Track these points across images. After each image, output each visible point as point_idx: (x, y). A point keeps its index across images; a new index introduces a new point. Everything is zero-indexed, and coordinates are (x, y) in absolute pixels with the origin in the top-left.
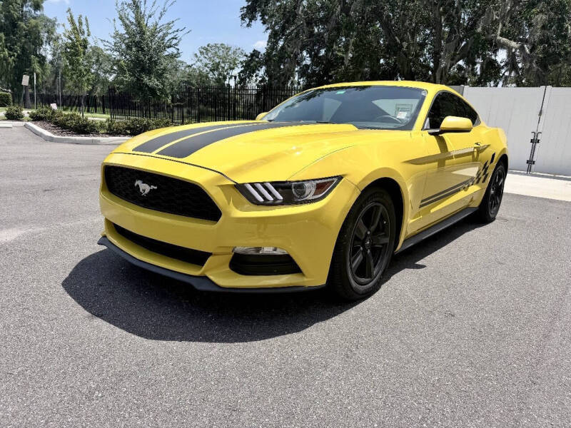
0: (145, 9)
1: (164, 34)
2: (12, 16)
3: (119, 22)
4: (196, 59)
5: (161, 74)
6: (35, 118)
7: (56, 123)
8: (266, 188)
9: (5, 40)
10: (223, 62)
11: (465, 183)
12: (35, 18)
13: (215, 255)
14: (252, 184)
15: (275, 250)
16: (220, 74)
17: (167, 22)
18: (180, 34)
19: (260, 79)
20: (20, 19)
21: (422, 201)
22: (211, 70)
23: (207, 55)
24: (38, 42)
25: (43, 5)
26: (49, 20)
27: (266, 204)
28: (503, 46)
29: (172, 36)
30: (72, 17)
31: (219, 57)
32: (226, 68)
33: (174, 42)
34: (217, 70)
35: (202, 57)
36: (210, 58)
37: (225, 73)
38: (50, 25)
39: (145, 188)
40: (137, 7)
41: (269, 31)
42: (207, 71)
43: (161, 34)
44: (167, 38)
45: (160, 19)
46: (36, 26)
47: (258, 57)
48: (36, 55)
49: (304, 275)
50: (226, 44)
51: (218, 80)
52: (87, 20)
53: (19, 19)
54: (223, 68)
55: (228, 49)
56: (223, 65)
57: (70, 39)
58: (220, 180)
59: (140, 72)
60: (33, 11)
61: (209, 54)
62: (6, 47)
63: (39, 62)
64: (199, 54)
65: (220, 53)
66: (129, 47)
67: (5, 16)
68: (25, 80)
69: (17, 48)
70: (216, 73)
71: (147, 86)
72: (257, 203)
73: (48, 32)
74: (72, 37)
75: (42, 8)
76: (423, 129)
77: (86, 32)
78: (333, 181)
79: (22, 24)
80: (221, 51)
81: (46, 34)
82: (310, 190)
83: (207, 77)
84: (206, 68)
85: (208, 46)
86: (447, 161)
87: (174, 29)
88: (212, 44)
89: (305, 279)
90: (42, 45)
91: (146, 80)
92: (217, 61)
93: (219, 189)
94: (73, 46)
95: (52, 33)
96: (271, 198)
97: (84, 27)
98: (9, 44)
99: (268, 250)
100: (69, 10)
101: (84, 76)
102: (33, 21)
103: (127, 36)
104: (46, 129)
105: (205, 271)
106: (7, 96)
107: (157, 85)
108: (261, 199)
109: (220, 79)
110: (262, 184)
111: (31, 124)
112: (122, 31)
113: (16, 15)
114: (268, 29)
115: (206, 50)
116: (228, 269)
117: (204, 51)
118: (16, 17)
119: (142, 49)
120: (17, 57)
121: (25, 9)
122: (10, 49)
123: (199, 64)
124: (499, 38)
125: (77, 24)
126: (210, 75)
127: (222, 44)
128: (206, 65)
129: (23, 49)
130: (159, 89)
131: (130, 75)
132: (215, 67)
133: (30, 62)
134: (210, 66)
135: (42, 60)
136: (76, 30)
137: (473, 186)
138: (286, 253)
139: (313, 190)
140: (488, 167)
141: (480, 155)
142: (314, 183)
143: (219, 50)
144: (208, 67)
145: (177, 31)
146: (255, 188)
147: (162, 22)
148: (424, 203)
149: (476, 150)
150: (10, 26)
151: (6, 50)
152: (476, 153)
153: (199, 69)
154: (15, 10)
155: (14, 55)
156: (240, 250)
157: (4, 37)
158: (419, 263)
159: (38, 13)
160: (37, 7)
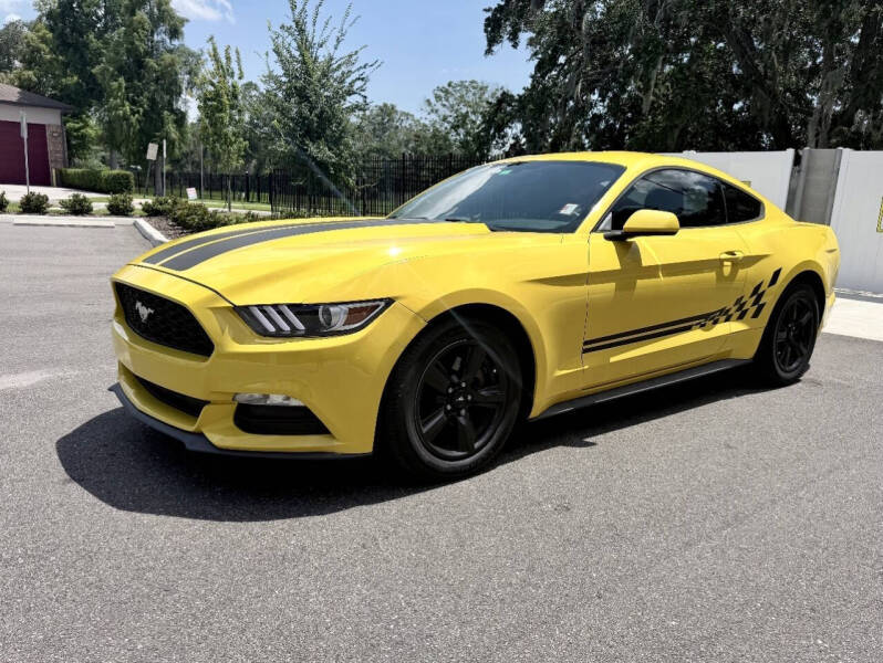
1: (343, 74)
2: (137, 49)
3: (274, 57)
4: (429, 109)
5: (341, 138)
6: (150, 212)
7: (175, 220)
8: (280, 313)
9: (126, 88)
10: (474, 113)
11: (707, 317)
12: (171, 51)
13: (211, 403)
14: (260, 307)
15: (288, 398)
16: (468, 133)
17: (349, 53)
18: (368, 72)
19: (512, 141)
20: (149, 54)
21: (586, 343)
22: (453, 127)
23: (447, 100)
24: (173, 90)
25: (183, 30)
26: (192, 54)
27: (279, 335)
30: (215, 50)
31: (467, 104)
32: (478, 122)
33: (359, 84)
34: (463, 127)
35: (439, 106)
36: (452, 106)
38: (192, 61)
39: (144, 312)
40: (302, 31)
41: (537, 58)
42: (446, 128)
43: (338, 74)
44: (348, 80)
45: (336, 48)
46: (172, 64)
47: (509, 105)
48: (172, 111)
50: (479, 81)
51: (464, 144)
52: (237, 52)
53: (147, 54)
54: (474, 122)
55: (483, 89)
56: (473, 117)
57: (213, 84)
58: (211, 300)
59: (303, 136)
60: (168, 41)
61: (450, 99)
62: (128, 99)
63: (176, 122)
64: (433, 100)
65: (470, 97)
66: (288, 96)
67: (128, 51)
68: (152, 151)
69: (144, 100)
70: (461, 131)
71: (314, 159)
72: (264, 333)
73: (190, 73)
74: (215, 81)
75: (182, 33)
76: (595, 230)
77: (237, 72)
78: (378, 306)
79: (151, 62)
80: (470, 94)
81: (187, 77)
82: (339, 320)
83: (446, 139)
84: (446, 125)
85: (449, 85)
86: (639, 282)
87: (359, 63)
88: (456, 81)
89: (336, 443)
90: (180, 94)
91: (312, 149)
92: (464, 110)
93: (210, 313)
94: (217, 96)
95: (196, 75)
96: (286, 328)
97: (234, 65)
98: (131, 95)
99: (276, 399)
100: (211, 39)
101: (231, 144)
102: (167, 57)
103: (284, 79)
104: (159, 229)
105: (200, 426)
106: (127, 177)
107: (330, 158)
108: (272, 329)
109: (467, 142)
110: (275, 306)
111: (142, 222)
112: (279, 71)
113: (142, 48)
114: (535, 54)
115: (446, 92)
116: (232, 424)
117: (442, 94)
118: (142, 50)
120: (144, 115)
121: (156, 38)
122: (133, 103)
123: (434, 116)
125: (224, 61)
126: (452, 136)
127: (472, 82)
128: (445, 119)
129: (152, 101)
130: (333, 164)
131: (287, 142)
132: (462, 121)
133: (162, 122)
134: (450, 119)
135: (180, 119)
136: (224, 71)
137: (727, 323)
138: (302, 404)
139: (343, 318)
140: (763, 292)
141: (741, 272)
142: (345, 308)
143: (467, 92)
144: (449, 122)
145: (365, 67)
146: (264, 312)
147: (340, 54)
148: (592, 346)
149: (729, 263)
150: (135, 66)
151: (127, 103)
152: (729, 269)
153: (433, 125)
154: (142, 40)
155: (138, 112)
156: (243, 398)
157: (124, 85)
158: (588, 440)
159: (176, 43)
160: (175, 33)
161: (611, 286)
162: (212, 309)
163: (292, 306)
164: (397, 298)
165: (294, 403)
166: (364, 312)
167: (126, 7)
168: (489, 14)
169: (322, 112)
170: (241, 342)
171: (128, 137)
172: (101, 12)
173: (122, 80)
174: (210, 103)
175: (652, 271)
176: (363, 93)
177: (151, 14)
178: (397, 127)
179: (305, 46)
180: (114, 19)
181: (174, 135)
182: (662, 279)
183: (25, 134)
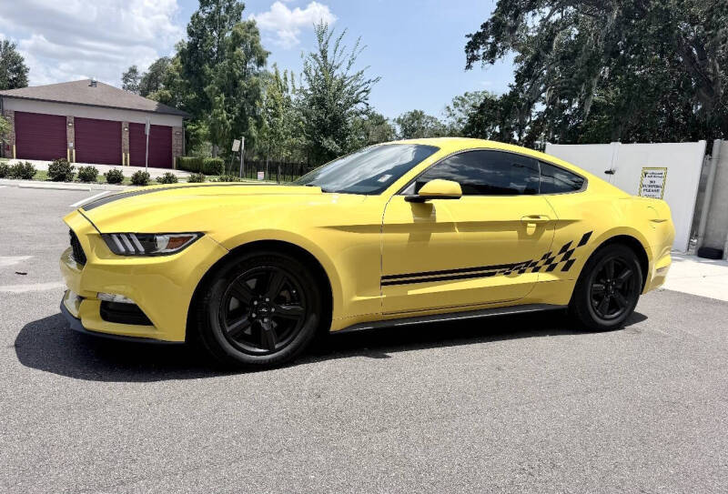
1: (352, 87)
2: (234, 74)
4: (448, 113)
5: (346, 136)
9: (225, 101)
11: (511, 267)
12: (257, 75)
13: (86, 299)
14: (118, 235)
15: (126, 298)
17: (357, 72)
18: (372, 86)
21: (383, 278)
23: (463, 106)
25: (267, 59)
27: (127, 254)
33: (364, 95)
35: (456, 111)
36: (467, 111)
40: (325, 57)
43: (349, 88)
44: (356, 92)
45: (348, 69)
46: (257, 84)
49: (156, 328)
50: (490, 92)
52: (292, 75)
53: (241, 77)
57: (273, 97)
58: (88, 229)
59: (320, 134)
60: (256, 67)
61: (466, 106)
62: (226, 109)
63: (256, 125)
64: (452, 107)
66: (312, 105)
67: (228, 75)
68: (236, 145)
69: (236, 109)
71: (326, 150)
72: (118, 253)
74: (274, 95)
75: (266, 63)
76: (399, 193)
78: (192, 237)
79: (243, 83)
82: (162, 243)
85: (466, 95)
87: (365, 79)
88: (471, 91)
89: (157, 333)
91: (325, 142)
93: (87, 237)
96: (133, 249)
97: (289, 84)
98: (228, 106)
99: (119, 298)
100: (275, 65)
102: (254, 79)
106: (220, 163)
108: (123, 250)
110: (128, 234)
112: (307, 86)
113: (238, 73)
117: (460, 102)
118: (237, 75)
120: (235, 120)
121: (248, 66)
122: (229, 111)
123: (452, 119)
125: (282, 81)
127: (484, 92)
128: (460, 121)
129: (242, 110)
131: (308, 138)
133: (247, 125)
134: (464, 121)
135: (260, 122)
136: (282, 88)
137: (536, 273)
138: (133, 302)
139: (166, 244)
140: (573, 251)
141: (547, 233)
142: (167, 237)
143: (479, 100)
144: (463, 123)
145: (368, 82)
146: (120, 238)
147: (351, 73)
148: (389, 281)
149: (534, 225)
150: (231, 86)
151: (224, 112)
152: (534, 230)
153: (451, 126)
154: (238, 68)
155: (231, 118)
156: (107, 297)
157: (224, 99)
158: (388, 354)
159: (261, 69)
160: (261, 62)
161: (405, 236)
162: (88, 235)
163: (137, 235)
164: (206, 232)
165: (130, 301)
166: (180, 241)
167: (231, 46)
168: (470, 39)
169: (335, 115)
170: (101, 258)
171: (223, 135)
172: (215, 50)
173: (222, 95)
174: (270, 110)
175: (448, 226)
176: (366, 101)
177: (246, 50)
178: (423, 128)
179: (327, 68)
180: (223, 53)
181: (254, 134)
182: (458, 233)
183: (148, 133)
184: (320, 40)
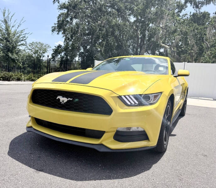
0: (11, 23)
1: (20, 35)
4: (27, 48)
5: (18, 53)
8: (131, 98)
10: (40, 50)
13: (107, 132)
16: (38, 55)
17: (22, 29)
18: (27, 36)
22: (34, 53)
23: (32, 46)
28: (163, 47)
29: (23, 36)
32: (41, 52)
33: (24, 38)
36: (34, 48)
37: (41, 55)
39: (63, 100)
40: (7, 22)
41: (64, 37)
42: (32, 53)
43: (18, 35)
44: (21, 37)
45: (18, 28)
47: (61, 48)
49: (149, 141)
50: (41, 42)
51: (37, 58)
54: (40, 52)
55: (42, 44)
56: (40, 51)
58: (111, 94)
59: (7, 51)
65: (39, 46)
70: (36, 54)
71: (11, 58)
78: (159, 95)
80: (39, 45)
83: (32, 56)
84: (32, 52)
85: (33, 43)
87: (24, 33)
88: (34, 42)
89: (150, 143)
91: (10, 55)
92: (37, 49)
93: (111, 98)
96: (133, 103)
99: (134, 129)
105: (102, 141)
108: (129, 104)
109: (38, 57)
110: (129, 96)
114: (64, 36)
115: (32, 44)
116: (113, 139)
119: (9, 41)
124: (161, 44)
126: (34, 55)
127: (39, 42)
130: (17, 60)
131: (2, 53)
132: (36, 52)
142: (153, 95)
143: (38, 45)
145: (26, 34)
146: (126, 98)
147: (19, 30)
153: (28, 52)
162: (112, 97)
164: (163, 92)
166: (157, 97)
169: (13, 45)
176: (25, 41)
184: (4, 16)
